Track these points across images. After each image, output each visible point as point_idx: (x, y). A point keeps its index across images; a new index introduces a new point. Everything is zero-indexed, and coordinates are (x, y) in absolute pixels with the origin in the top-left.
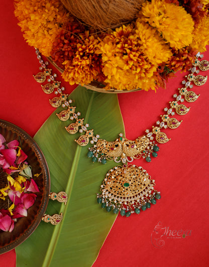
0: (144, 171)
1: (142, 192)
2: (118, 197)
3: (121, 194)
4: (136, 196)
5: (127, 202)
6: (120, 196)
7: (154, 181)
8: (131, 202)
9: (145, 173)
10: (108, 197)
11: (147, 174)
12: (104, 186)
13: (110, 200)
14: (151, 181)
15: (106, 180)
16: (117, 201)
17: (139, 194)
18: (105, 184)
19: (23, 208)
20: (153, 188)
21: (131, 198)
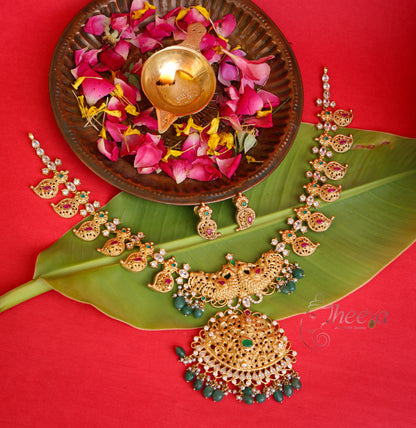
0: (282, 331)
1: (269, 369)
2: (222, 367)
3: (228, 362)
4: (257, 373)
5: (238, 380)
6: (227, 365)
7: (295, 354)
8: (245, 381)
9: (282, 334)
10: (204, 362)
11: (285, 338)
12: (199, 340)
13: (206, 368)
14: (291, 353)
15: (206, 328)
16: (219, 374)
17: (263, 371)
18: (204, 337)
19: (185, 169)
20: (290, 367)
21: (246, 373)
